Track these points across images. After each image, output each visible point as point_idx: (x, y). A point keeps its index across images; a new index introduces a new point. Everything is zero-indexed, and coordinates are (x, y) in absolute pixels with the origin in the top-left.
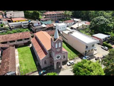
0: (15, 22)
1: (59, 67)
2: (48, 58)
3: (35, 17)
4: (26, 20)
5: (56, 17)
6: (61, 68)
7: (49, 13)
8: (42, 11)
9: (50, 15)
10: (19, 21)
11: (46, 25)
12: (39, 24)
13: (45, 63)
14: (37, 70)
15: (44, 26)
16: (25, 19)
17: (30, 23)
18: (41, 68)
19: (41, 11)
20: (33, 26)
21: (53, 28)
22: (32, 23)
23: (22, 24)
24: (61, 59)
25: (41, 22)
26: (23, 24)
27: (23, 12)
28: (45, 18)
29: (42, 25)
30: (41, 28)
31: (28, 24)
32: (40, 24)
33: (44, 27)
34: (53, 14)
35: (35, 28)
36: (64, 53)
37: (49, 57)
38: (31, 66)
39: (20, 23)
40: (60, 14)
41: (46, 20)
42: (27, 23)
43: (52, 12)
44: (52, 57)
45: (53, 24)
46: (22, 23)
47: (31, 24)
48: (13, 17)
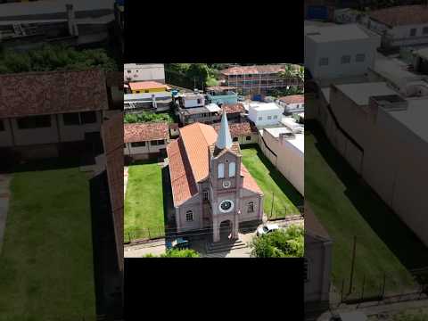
0: (138, 92)
1: (229, 237)
2: (198, 204)
3: (195, 81)
4: (168, 88)
5: (257, 83)
6: (234, 240)
7: (236, 70)
8: (222, 65)
9: (240, 76)
10: (147, 91)
11: (220, 106)
12: (199, 102)
13: (189, 217)
14: (163, 234)
15: (213, 108)
16: (166, 86)
17: (176, 99)
18: (176, 230)
19: (218, 65)
20: (183, 107)
21: (239, 116)
22: (180, 98)
23: (154, 99)
24: (235, 213)
25: (209, 95)
26: (157, 99)
27: (162, 66)
28: (223, 85)
29: (208, 107)
30: (204, 115)
31: (171, 100)
32: (203, 101)
33: (213, 113)
34: (250, 75)
35: (186, 114)
36: (251, 197)
37: (201, 201)
38: (153, 220)
39: (148, 95)
40: (271, 75)
41: (224, 93)
42: (168, 98)
43: (246, 68)
44: (209, 203)
45: (242, 105)
46: (153, 96)
47: (177, 102)
48: (134, 79)
